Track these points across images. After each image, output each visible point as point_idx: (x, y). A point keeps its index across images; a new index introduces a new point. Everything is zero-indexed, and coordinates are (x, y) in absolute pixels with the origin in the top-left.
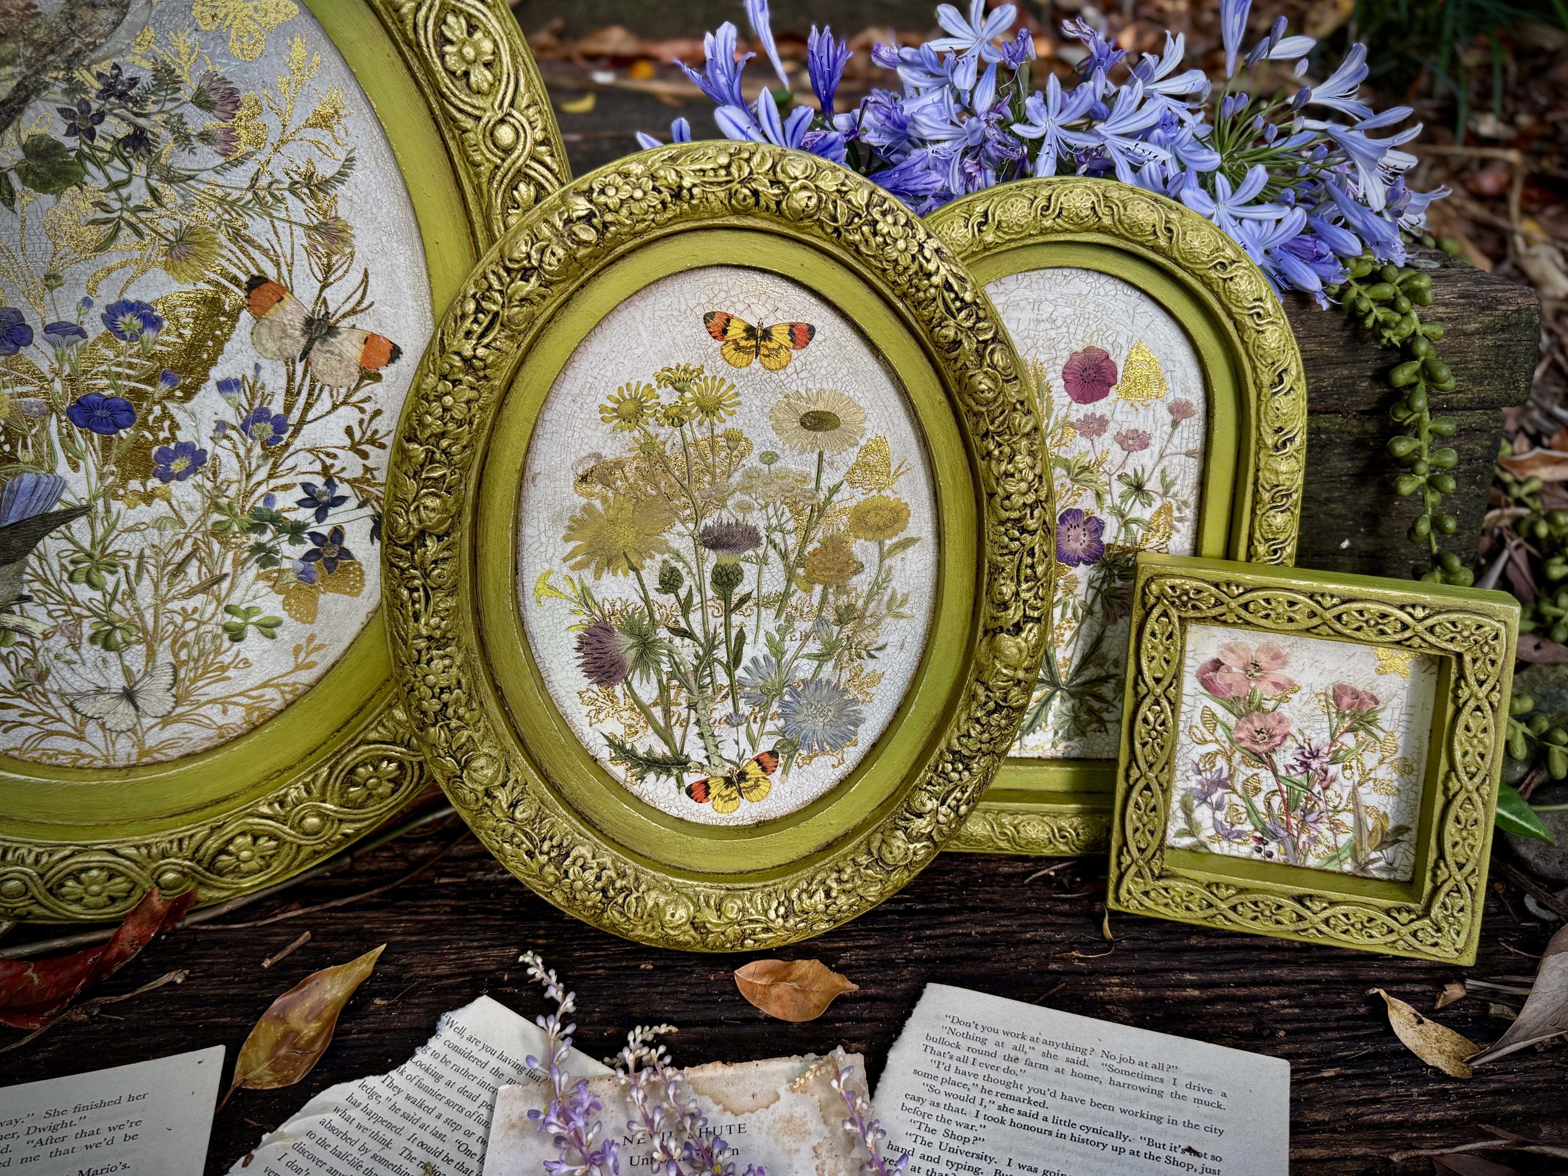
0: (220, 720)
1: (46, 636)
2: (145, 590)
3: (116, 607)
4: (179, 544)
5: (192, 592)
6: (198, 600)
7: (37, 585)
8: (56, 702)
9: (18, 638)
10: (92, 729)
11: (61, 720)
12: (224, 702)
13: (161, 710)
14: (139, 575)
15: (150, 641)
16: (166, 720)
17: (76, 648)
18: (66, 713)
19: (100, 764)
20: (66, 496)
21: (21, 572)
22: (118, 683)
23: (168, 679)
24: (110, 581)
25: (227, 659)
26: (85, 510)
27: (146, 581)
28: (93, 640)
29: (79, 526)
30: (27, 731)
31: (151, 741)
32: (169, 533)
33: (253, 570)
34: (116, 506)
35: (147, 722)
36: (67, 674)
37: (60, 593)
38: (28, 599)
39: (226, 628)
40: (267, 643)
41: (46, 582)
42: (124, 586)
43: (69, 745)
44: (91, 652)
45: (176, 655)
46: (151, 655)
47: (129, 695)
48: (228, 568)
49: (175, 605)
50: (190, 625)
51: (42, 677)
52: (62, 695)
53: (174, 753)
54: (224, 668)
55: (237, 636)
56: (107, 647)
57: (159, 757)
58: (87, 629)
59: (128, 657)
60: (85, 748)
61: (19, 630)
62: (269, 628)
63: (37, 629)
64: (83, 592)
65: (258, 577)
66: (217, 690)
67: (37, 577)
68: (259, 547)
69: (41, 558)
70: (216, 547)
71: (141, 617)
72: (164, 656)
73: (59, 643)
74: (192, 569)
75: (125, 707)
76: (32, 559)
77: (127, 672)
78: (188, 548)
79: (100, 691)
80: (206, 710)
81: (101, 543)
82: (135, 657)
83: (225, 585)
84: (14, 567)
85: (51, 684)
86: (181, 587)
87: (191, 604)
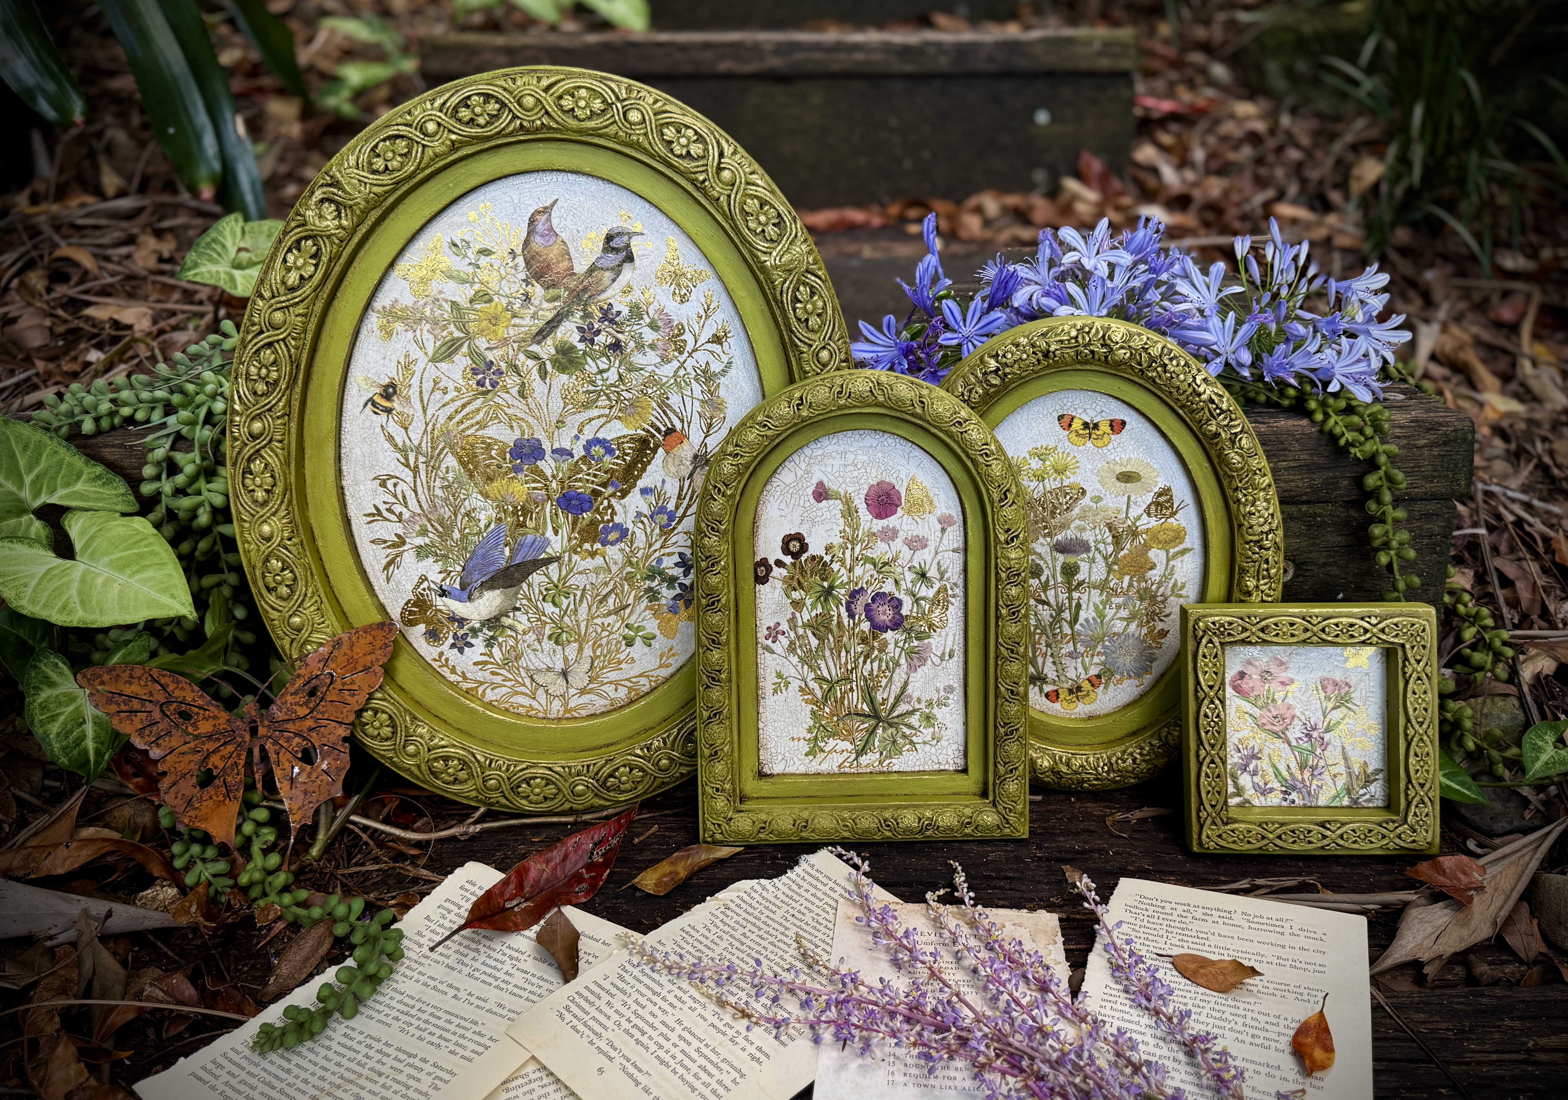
0: (613, 695)
1: (524, 633)
2: (583, 610)
3: (566, 619)
4: (606, 584)
5: (609, 614)
6: (611, 619)
7: (524, 602)
8: (523, 674)
9: (509, 632)
10: (541, 693)
11: (524, 685)
12: (616, 684)
13: (581, 685)
14: (581, 601)
15: (581, 642)
16: (583, 691)
17: (540, 641)
18: (528, 681)
19: (541, 715)
20: (549, 550)
21: (517, 593)
22: (559, 665)
23: (588, 666)
24: (565, 602)
25: (622, 657)
26: (558, 559)
27: (585, 604)
28: (550, 638)
29: (553, 567)
30: (504, 690)
31: (572, 704)
32: (601, 576)
33: (645, 603)
34: (575, 557)
35: (572, 691)
36: (532, 657)
37: (537, 608)
38: (519, 609)
39: (624, 638)
40: (646, 649)
41: (530, 600)
42: (572, 606)
43: (525, 701)
44: (548, 645)
45: (594, 652)
46: (581, 650)
47: (564, 674)
48: (631, 601)
49: (598, 621)
50: (605, 633)
51: (518, 657)
52: (527, 670)
53: (584, 713)
54: (620, 662)
55: (630, 643)
56: (557, 643)
57: (575, 714)
58: (548, 631)
59: (567, 650)
60: (535, 704)
61: (511, 628)
62: (648, 640)
63: (520, 628)
64: (549, 608)
65: (647, 608)
66: (613, 676)
67: (525, 597)
68: (650, 589)
69: (529, 585)
70: (626, 587)
71: (579, 626)
72: (588, 652)
73: (531, 637)
74: (611, 600)
75: (561, 681)
76: (524, 585)
77: (566, 659)
78: (610, 587)
79: (549, 669)
80: (606, 688)
81: (563, 579)
82: (571, 651)
83: (628, 611)
84: (514, 589)
85: (523, 662)
86: (603, 610)
87: (607, 621)
